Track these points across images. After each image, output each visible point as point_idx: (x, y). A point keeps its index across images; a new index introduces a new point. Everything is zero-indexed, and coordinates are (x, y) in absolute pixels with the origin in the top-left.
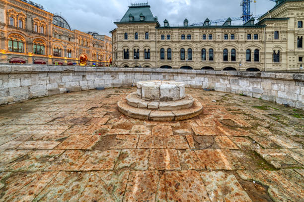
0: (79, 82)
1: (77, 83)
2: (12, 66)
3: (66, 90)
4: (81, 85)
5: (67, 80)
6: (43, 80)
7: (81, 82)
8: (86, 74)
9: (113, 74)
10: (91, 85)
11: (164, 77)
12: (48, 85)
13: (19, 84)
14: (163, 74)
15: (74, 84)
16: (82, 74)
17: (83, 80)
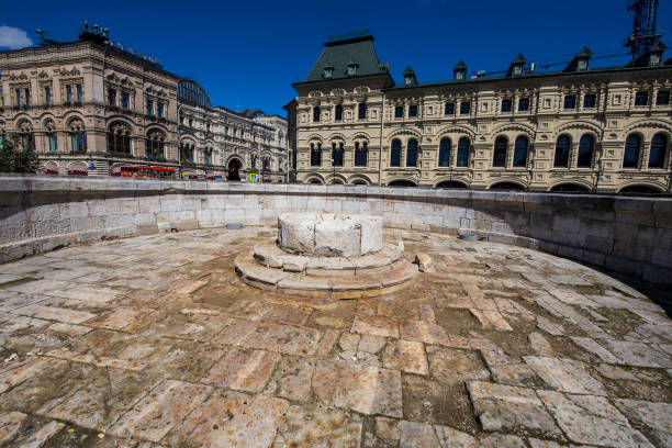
0: (195, 211)
1: (191, 213)
2: (72, 180)
3: (169, 227)
4: (199, 219)
5: (171, 208)
6: (128, 207)
7: (199, 213)
8: (209, 196)
9: (262, 198)
10: (218, 219)
11: (372, 205)
12: (137, 216)
13: (85, 214)
14: (369, 200)
15: (186, 216)
16: (201, 196)
17: (203, 209)
